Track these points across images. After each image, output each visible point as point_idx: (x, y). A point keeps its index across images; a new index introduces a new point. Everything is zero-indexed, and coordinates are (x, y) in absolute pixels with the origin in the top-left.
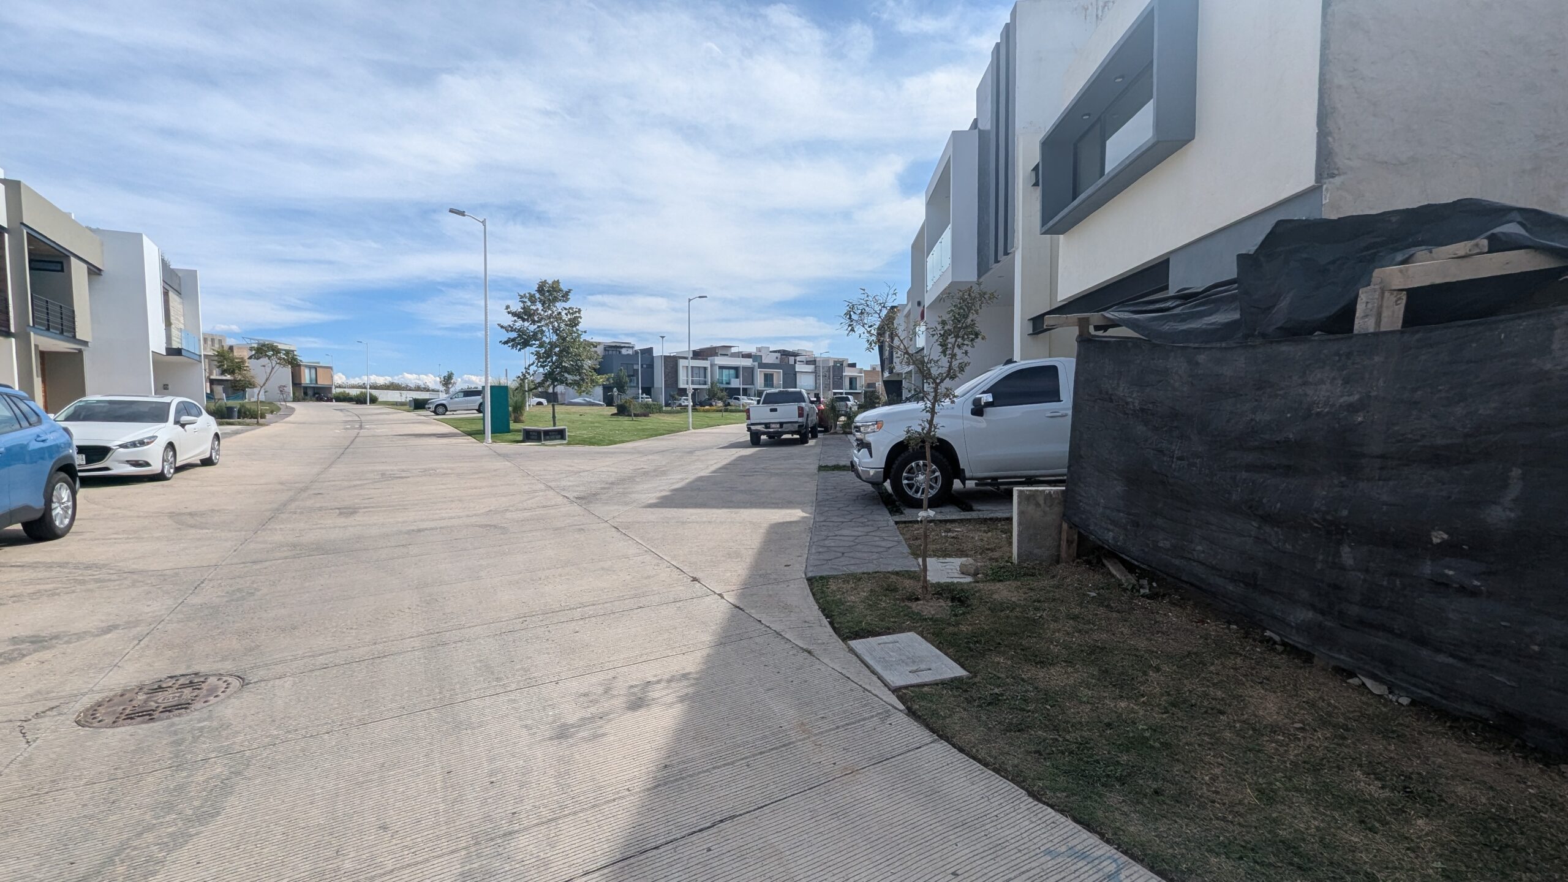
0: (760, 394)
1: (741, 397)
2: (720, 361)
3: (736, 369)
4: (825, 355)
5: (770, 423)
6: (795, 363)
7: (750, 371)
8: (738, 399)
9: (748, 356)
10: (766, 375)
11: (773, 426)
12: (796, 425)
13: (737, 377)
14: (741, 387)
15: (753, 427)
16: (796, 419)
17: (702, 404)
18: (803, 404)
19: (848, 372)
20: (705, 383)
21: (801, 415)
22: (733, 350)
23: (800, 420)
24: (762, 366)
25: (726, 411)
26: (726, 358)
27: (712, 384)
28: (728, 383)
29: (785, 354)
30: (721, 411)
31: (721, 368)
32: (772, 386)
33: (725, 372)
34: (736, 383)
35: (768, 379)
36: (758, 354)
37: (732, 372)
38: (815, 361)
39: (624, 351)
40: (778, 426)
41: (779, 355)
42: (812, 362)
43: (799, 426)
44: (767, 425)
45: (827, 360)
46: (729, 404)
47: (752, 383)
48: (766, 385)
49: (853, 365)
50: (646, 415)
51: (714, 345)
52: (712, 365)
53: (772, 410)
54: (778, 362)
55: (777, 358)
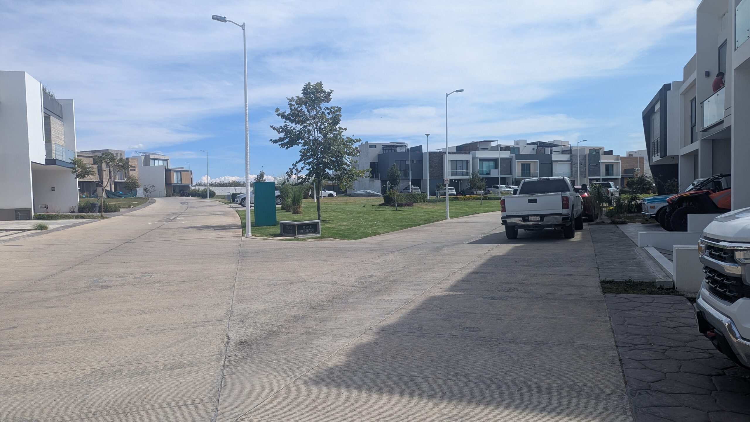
0: (517, 183)
1: (500, 186)
2: (481, 154)
3: (495, 160)
4: (582, 144)
5: (528, 216)
6: (551, 153)
7: (508, 162)
8: (497, 187)
9: (507, 149)
10: (523, 165)
11: (532, 219)
12: (560, 218)
13: (496, 167)
14: (500, 176)
15: (509, 220)
16: (560, 210)
17: (464, 193)
18: (568, 194)
19: (604, 160)
20: (467, 174)
21: (565, 205)
22: (493, 144)
23: (565, 211)
24: (520, 157)
25: (485, 199)
26: (486, 151)
27: (473, 175)
28: (488, 174)
29: (541, 145)
30: (480, 199)
31: (482, 160)
32: (529, 175)
33: (486, 164)
34: (495, 173)
35: (526, 170)
36: (516, 146)
37: (492, 164)
38: (571, 150)
39: (398, 150)
40: (538, 218)
41: (535, 146)
42: (569, 151)
43: (563, 219)
44: (525, 218)
45: (583, 149)
46: (489, 193)
47: (511, 173)
48: (523, 175)
49: (610, 153)
50: (409, 205)
51: (476, 141)
52: (473, 159)
53: (531, 201)
54: (534, 152)
55: (533, 149)
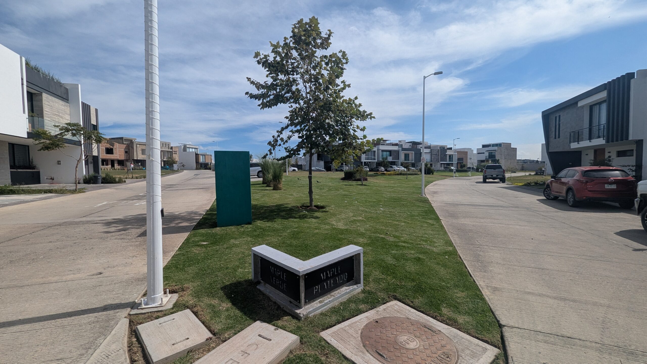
1: (393, 166)
3: (390, 151)
6: (420, 148)
7: (397, 152)
9: (396, 145)
10: (405, 154)
13: (390, 156)
14: (393, 161)
19: (448, 152)
20: (374, 159)
22: (387, 142)
24: (404, 150)
26: (384, 146)
27: (377, 159)
28: (386, 159)
29: (414, 143)
31: (383, 151)
32: (409, 160)
33: (385, 153)
34: (390, 159)
35: (407, 156)
36: (401, 144)
37: (388, 153)
41: (411, 144)
42: (429, 147)
45: (437, 146)
47: (399, 159)
48: (405, 159)
49: (451, 149)
52: (378, 150)
55: (410, 146)
